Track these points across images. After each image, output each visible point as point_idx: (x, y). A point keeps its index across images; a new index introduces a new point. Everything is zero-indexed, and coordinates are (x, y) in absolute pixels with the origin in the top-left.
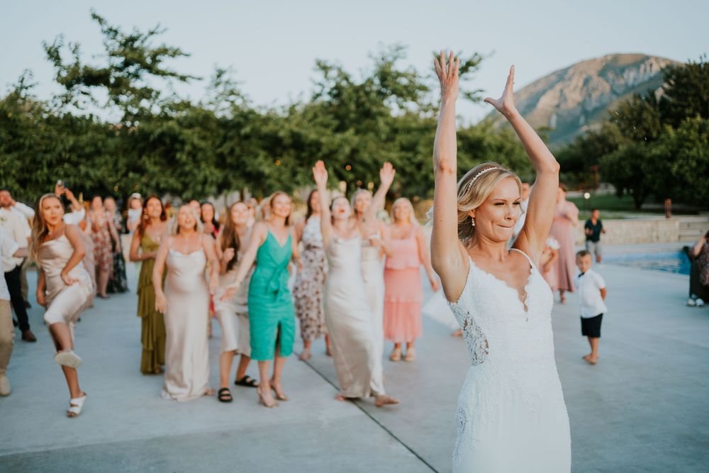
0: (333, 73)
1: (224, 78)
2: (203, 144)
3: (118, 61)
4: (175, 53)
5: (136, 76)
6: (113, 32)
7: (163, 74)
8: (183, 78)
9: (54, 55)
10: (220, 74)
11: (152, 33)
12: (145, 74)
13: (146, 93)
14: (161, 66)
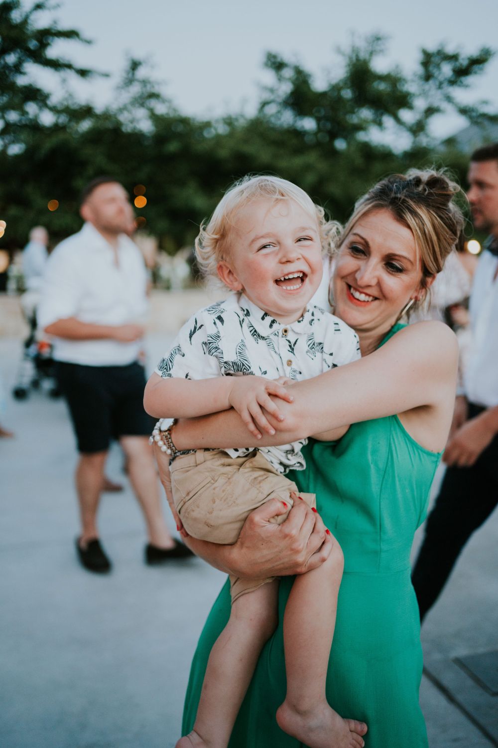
0: (288, 73)
1: (141, 73)
4: (71, 34)
5: (18, 68)
7: (55, 65)
8: (83, 73)
10: (135, 65)
11: (38, 7)
12: (29, 65)
13: (34, 94)
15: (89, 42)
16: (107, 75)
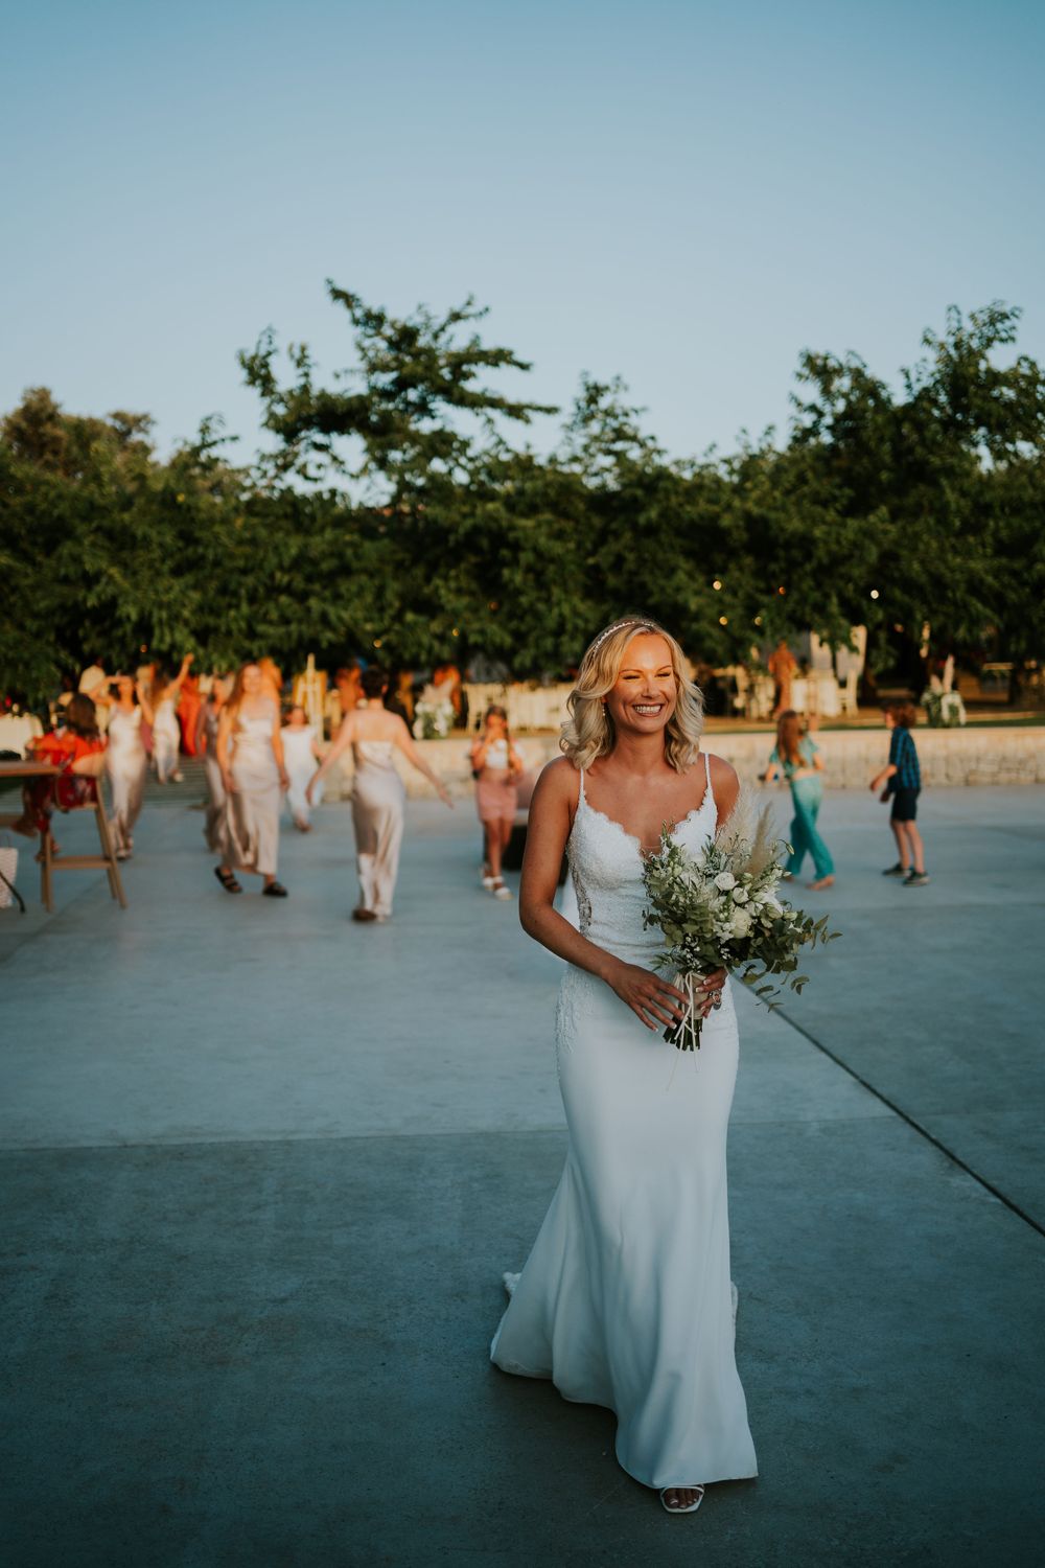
0: (843, 383)
1: (604, 402)
2: (558, 548)
3: (384, 380)
4: (498, 357)
5: (423, 409)
6: (374, 320)
7: (475, 403)
8: (516, 411)
9: (258, 374)
10: (595, 394)
11: (456, 317)
12: (439, 405)
13: (443, 444)
14: (471, 386)
15: (524, 367)
16: (551, 410)
